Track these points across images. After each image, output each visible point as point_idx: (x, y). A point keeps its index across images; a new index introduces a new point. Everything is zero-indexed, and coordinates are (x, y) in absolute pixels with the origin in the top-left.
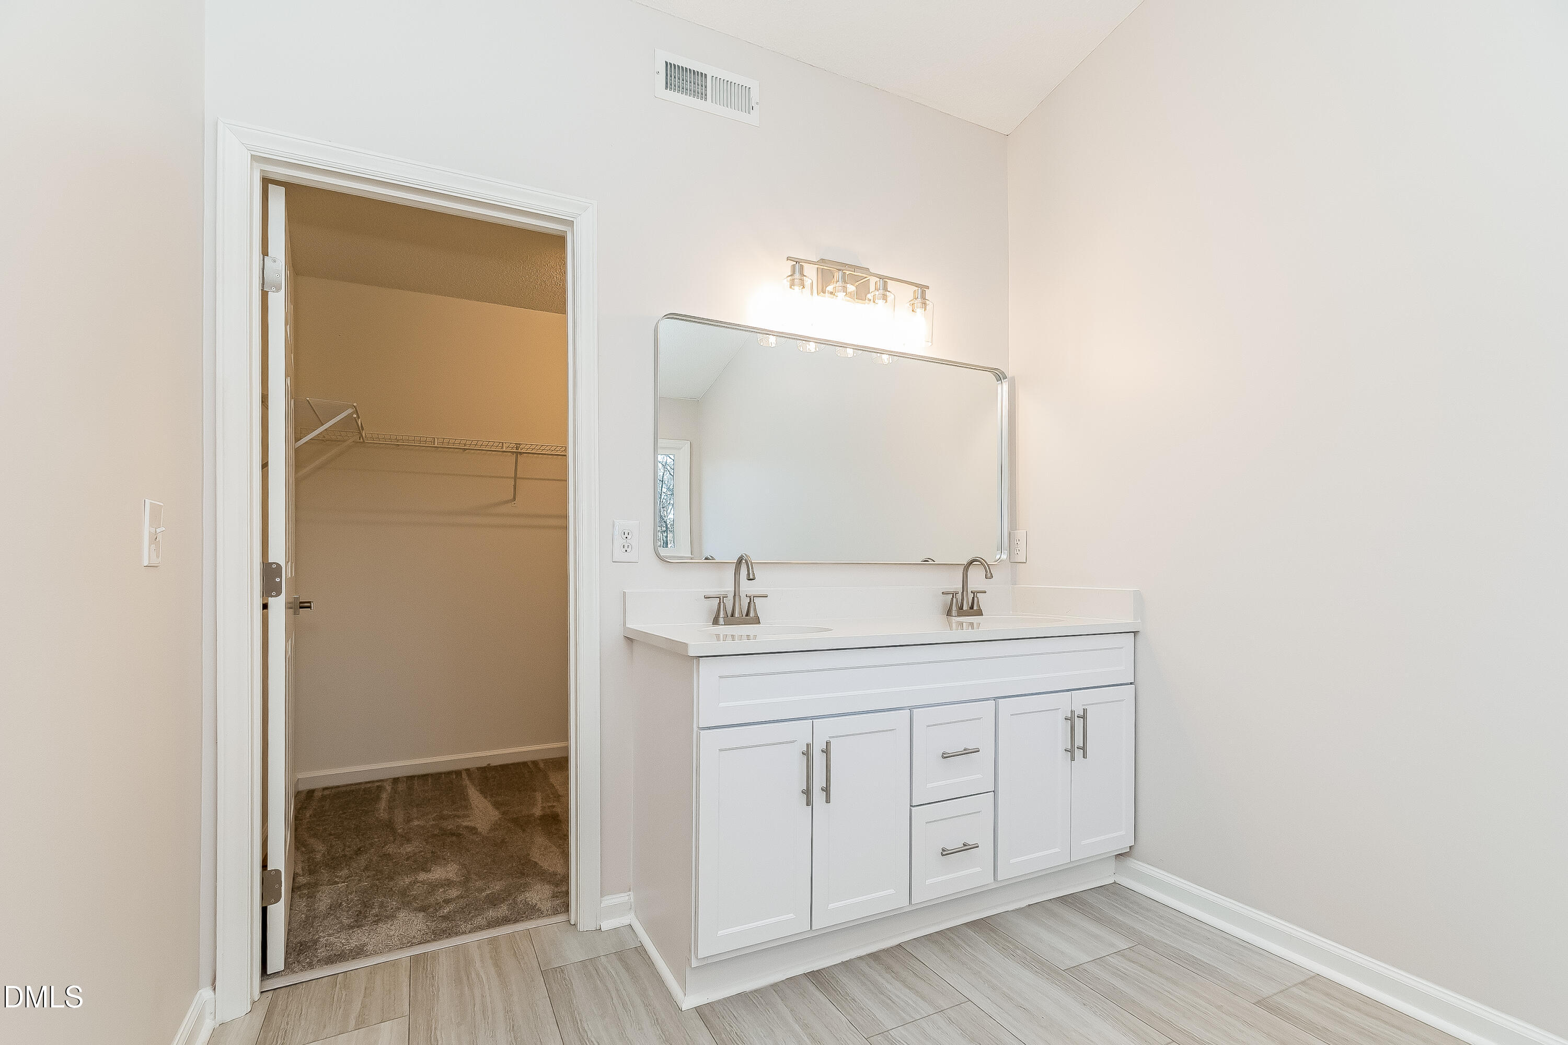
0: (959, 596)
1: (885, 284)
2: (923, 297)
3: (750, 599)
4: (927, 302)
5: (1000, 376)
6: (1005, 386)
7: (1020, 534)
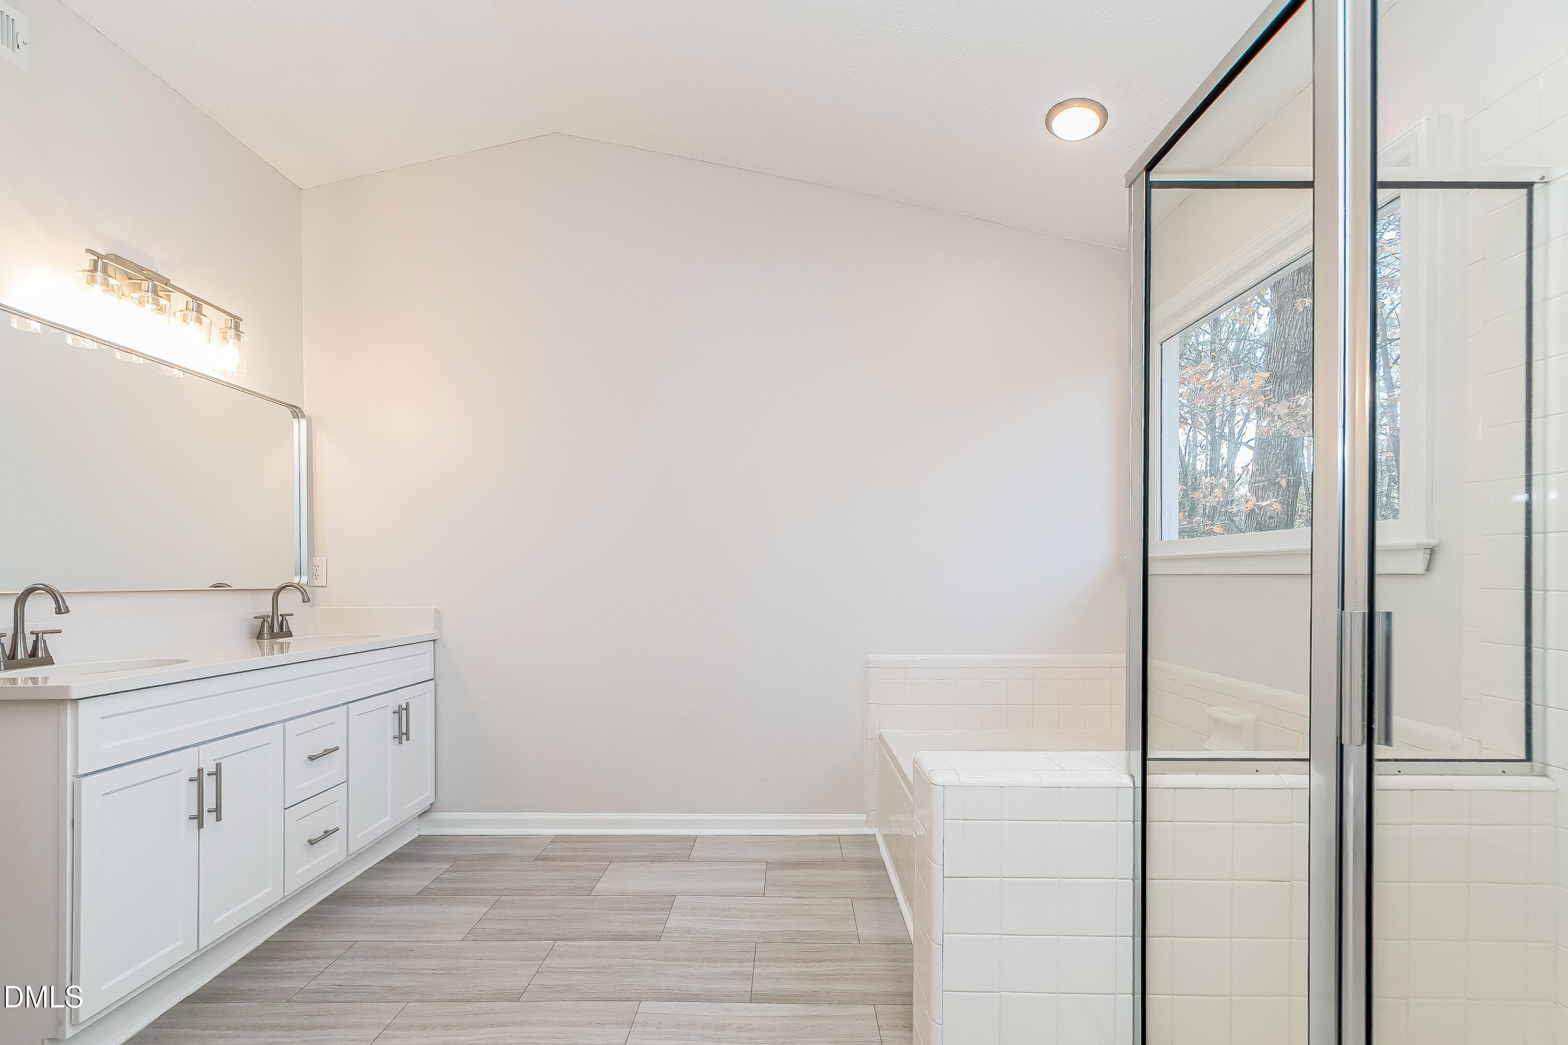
0: (269, 620)
1: (199, 306)
2: (237, 327)
3: (37, 637)
4: (242, 335)
5: (297, 412)
6: (303, 423)
7: (319, 560)
